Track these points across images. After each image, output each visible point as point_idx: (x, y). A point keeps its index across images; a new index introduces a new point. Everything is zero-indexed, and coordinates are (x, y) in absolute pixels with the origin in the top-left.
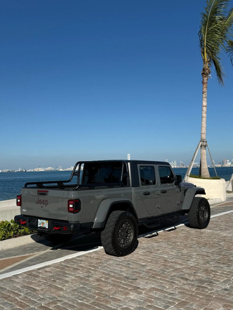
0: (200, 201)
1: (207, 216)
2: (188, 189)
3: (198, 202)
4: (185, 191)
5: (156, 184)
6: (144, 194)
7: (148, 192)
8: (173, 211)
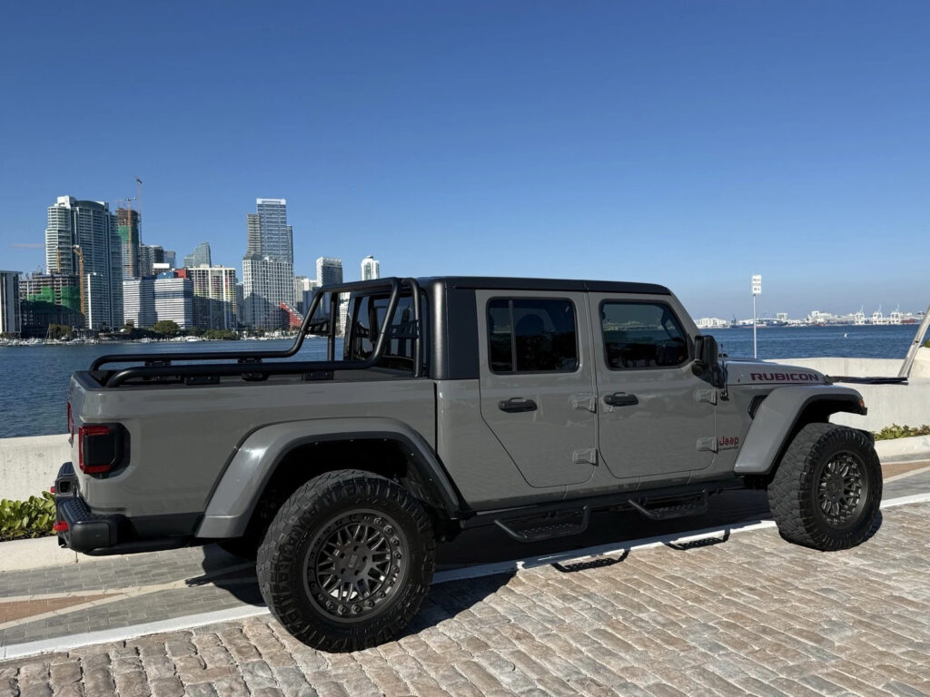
0: (819, 442)
1: (861, 502)
2: (771, 391)
3: (812, 444)
4: (758, 399)
5: (580, 370)
6: (502, 409)
7: (524, 401)
8: (686, 475)
